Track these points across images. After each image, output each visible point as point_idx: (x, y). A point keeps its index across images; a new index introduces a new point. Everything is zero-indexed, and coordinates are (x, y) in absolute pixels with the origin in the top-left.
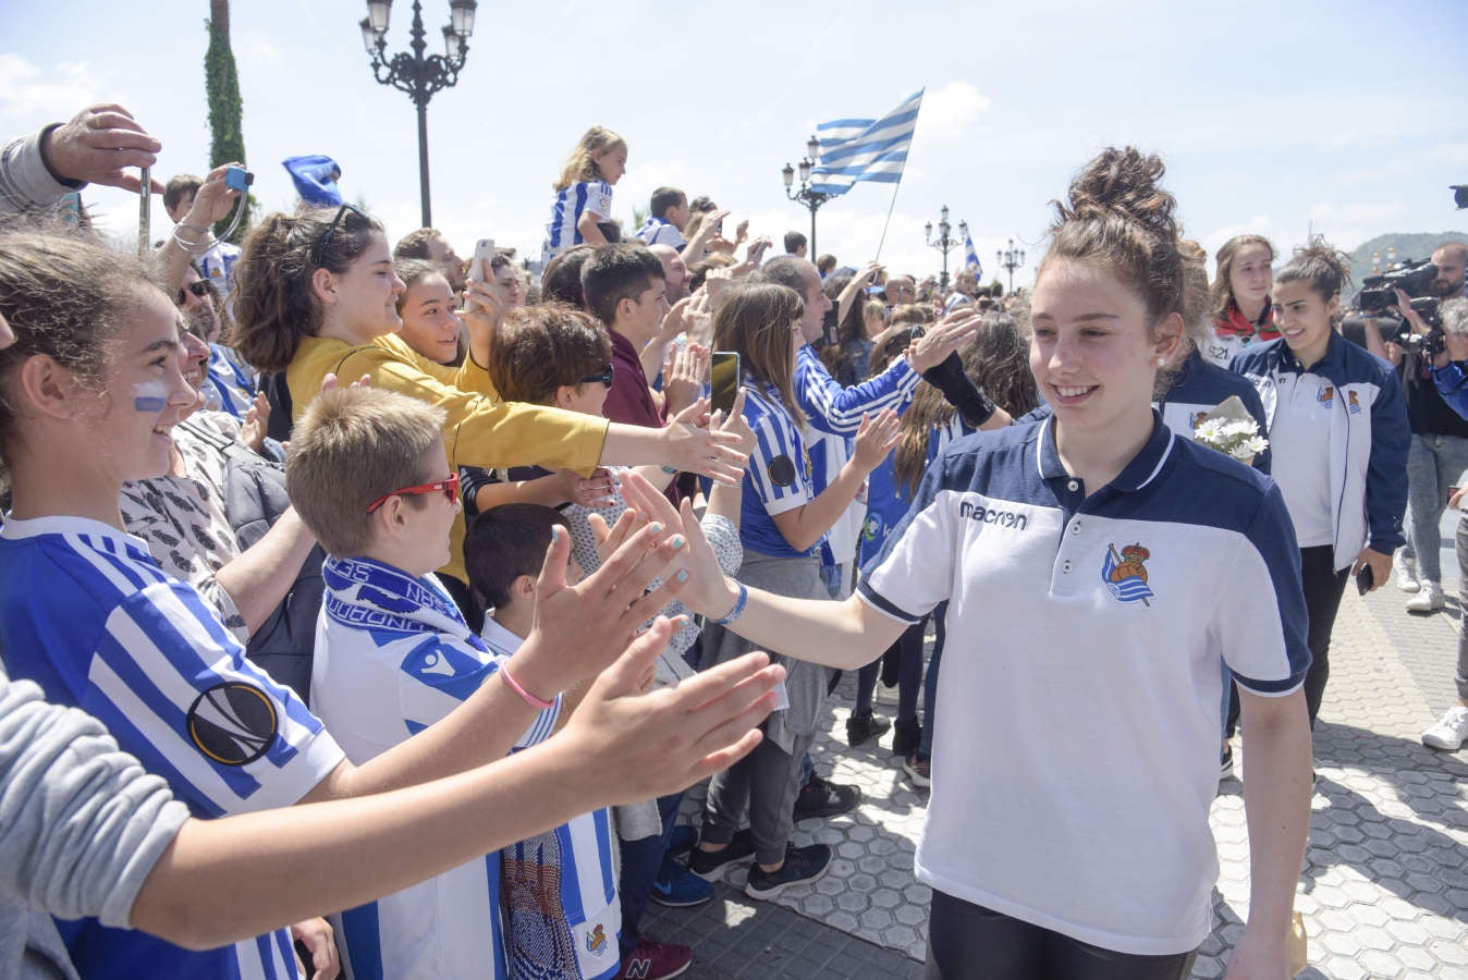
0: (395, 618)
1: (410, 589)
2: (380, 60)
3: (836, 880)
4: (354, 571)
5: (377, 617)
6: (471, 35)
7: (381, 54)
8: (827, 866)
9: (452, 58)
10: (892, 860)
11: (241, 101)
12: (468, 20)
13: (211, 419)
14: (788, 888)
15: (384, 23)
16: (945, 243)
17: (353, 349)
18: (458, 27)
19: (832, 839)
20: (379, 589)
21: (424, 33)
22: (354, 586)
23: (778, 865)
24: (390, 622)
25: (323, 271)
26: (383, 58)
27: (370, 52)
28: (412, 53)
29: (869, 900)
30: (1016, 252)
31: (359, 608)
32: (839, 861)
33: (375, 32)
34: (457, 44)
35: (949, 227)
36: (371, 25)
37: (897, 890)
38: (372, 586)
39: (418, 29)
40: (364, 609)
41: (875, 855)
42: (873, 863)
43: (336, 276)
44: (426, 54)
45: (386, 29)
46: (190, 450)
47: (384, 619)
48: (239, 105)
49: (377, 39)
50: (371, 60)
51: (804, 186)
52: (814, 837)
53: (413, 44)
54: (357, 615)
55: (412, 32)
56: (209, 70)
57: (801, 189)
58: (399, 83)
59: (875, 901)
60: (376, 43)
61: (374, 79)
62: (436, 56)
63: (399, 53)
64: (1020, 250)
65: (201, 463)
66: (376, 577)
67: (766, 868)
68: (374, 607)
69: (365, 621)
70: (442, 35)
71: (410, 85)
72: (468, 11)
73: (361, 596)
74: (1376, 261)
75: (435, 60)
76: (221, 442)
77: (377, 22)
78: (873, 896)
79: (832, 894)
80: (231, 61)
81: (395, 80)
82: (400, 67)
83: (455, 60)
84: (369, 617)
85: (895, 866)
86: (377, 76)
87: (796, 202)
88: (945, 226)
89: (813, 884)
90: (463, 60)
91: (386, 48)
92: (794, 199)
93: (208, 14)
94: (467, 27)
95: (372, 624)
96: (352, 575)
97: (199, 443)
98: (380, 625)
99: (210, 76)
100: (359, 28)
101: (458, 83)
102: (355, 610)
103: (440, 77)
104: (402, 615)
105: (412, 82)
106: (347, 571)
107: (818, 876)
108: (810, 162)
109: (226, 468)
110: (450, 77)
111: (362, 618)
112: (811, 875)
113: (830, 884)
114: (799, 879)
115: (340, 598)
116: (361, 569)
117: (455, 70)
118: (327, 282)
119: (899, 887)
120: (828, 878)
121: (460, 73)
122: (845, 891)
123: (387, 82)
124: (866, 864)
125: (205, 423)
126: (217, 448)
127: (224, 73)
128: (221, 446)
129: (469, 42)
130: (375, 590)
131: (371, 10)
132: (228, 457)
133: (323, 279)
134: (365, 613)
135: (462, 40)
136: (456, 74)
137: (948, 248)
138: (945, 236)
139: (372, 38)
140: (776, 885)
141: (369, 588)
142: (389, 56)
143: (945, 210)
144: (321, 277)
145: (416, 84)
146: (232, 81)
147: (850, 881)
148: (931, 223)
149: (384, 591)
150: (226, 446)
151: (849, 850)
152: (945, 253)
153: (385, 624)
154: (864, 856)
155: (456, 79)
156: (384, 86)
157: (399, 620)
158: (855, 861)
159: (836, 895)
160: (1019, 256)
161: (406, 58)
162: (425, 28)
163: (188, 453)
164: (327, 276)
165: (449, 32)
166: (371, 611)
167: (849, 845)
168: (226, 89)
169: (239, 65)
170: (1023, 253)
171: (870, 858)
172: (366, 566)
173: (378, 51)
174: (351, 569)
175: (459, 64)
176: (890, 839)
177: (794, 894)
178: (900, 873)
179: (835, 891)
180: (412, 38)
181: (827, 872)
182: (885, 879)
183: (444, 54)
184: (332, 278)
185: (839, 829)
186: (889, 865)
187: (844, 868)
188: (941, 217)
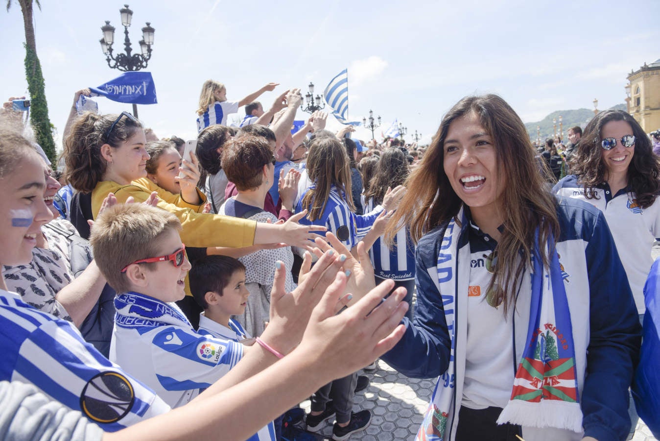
0: (150, 321)
1: (158, 307)
2: (110, 57)
3: (375, 427)
4: (128, 298)
5: (140, 321)
6: (153, 44)
7: (111, 54)
8: (370, 420)
9: (145, 55)
10: (400, 413)
11: (44, 80)
12: (151, 37)
13: (62, 223)
14: (353, 434)
15: (111, 40)
16: (372, 126)
17: (120, 186)
18: (147, 41)
19: (369, 406)
20: (141, 306)
21: (131, 44)
22: (128, 306)
23: (347, 423)
24: (147, 323)
25: (107, 145)
26: (111, 56)
27: (106, 54)
28: (125, 53)
29: (393, 435)
30: (403, 128)
31: (131, 317)
32: (375, 417)
33: (107, 44)
34: (146, 48)
35: (373, 119)
36: (105, 41)
37: (405, 428)
38: (137, 305)
39: (127, 42)
40: (133, 318)
41: (391, 412)
42: (391, 416)
43: (114, 148)
44: (132, 54)
45: (113, 43)
46: (51, 237)
47: (144, 322)
48: (43, 82)
49: (108, 48)
50: (107, 58)
51: (308, 105)
52: (361, 406)
53: (126, 49)
54: (129, 321)
55: (125, 44)
56: (27, 66)
57: (308, 106)
58: (120, 67)
59: (396, 435)
60: (108, 50)
61: (108, 66)
62: (137, 54)
63: (119, 54)
64: (405, 128)
65: (57, 243)
66: (139, 301)
67: (342, 425)
68: (138, 316)
69: (133, 323)
70: (139, 45)
71: (126, 69)
72: (151, 33)
73: (131, 311)
74: (555, 122)
75: (136, 56)
76: (67, 234)
77: (108, 40)
78: (394, 433)
79: (374, 434)
80: (37, 62)
81: (118, 66)
82: (120, 60)
83: (146, 56)
84: (136, 321)
85: (402, 416)
86: (109, 65)
87: (306, 112)
88: (372, 118)
89: (364, 430)
90: (150, 56)
91: (113, 51)
92: (305, 111)
93: (25, 40)
94: (151, 40)
95: (137, 324)
96: (126, 301)
97: (56, 234)
98: (142, 325)
99: (27, 69)
100: (100, 43)
101: (148, 66)
102: (128, 319)
103: (139, 64)
104: (154, 319)
105: (126, 67)
106: (124, 299)
107: (366, 426)
108: (310, 94)
109: (70, 247)
110: (144, 64)
111: (132, 322)
112: (363, 425)
113: (373, 429)
114: (357, 429)
115: (121, 314)
116: (131, 297)
117: (146, 60)
118: (109, 151)
119: (406, 426)
120: (371, 426)
121: (149, 62)
122: (381, 432)
123: (114, 67)
124: (388, 417)
125: (59, 225)
126: (65, 237)
127: (34, 67)
128: (67, 236)
129: (152, 47)
130: (139, 307)
131: (105, 34)
132: (71, 241)
133: (106, 149)
134: (133, 320)
135: (149, 46)
136: (147, 62)
137: (374, 128)
138: (372, 123)
139: (106, 48)
140: (347, 433)
141: (135, 306)
142: (115, 55)
143: (371, 112)
144: (105, 148)
145: (128, 67)
146: (38, 71)
147: (382, 426)
148: (366, 118)
149: (143, 308)
150: (70, 236)
151: (379, 411)
152: (373, 131)
153: (145, 324)
154: (386, 413)
155: (147, 65)
156: (113, 69)
157: (152, 322)
158: (383, 416)
159: (377, 435)
160: (405, 130)
161: (123, 56)
162: (131, 42)
163: (50, 238)
164: (108, 148)
165: (142, 43)
166: (137, 318)
167: (378, 408)
168: (36, 74)
169: (41, 63)
170: (406, 129)
171: (390, 414)
172: (134, 296)
173: (109, 53)
174: (126, 298)
175: (148, 57)
176: (397, 403)
177: (356, 437)
178: (405, 419)
179: (375, 433)
180: (125, 46)
181: (370, 423)
182: (399, 423)
183: (141, 54)
184: (111, 149)
185: (372, 401)
186: (399, 416)
187: (378, 420)
188: (369, 115)
